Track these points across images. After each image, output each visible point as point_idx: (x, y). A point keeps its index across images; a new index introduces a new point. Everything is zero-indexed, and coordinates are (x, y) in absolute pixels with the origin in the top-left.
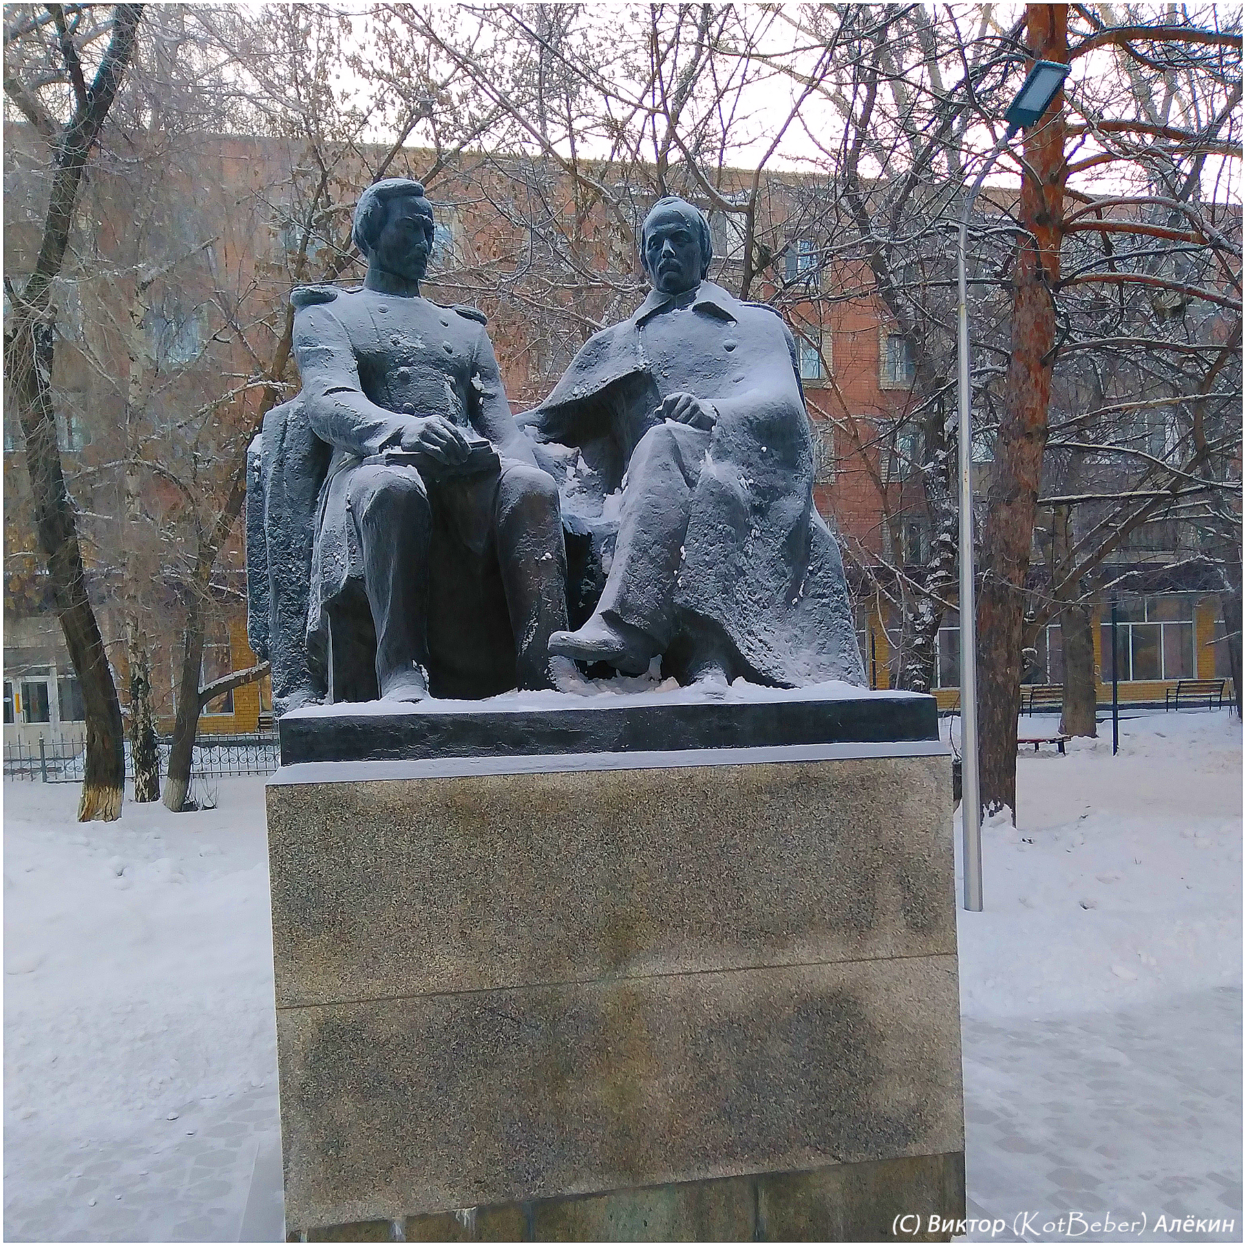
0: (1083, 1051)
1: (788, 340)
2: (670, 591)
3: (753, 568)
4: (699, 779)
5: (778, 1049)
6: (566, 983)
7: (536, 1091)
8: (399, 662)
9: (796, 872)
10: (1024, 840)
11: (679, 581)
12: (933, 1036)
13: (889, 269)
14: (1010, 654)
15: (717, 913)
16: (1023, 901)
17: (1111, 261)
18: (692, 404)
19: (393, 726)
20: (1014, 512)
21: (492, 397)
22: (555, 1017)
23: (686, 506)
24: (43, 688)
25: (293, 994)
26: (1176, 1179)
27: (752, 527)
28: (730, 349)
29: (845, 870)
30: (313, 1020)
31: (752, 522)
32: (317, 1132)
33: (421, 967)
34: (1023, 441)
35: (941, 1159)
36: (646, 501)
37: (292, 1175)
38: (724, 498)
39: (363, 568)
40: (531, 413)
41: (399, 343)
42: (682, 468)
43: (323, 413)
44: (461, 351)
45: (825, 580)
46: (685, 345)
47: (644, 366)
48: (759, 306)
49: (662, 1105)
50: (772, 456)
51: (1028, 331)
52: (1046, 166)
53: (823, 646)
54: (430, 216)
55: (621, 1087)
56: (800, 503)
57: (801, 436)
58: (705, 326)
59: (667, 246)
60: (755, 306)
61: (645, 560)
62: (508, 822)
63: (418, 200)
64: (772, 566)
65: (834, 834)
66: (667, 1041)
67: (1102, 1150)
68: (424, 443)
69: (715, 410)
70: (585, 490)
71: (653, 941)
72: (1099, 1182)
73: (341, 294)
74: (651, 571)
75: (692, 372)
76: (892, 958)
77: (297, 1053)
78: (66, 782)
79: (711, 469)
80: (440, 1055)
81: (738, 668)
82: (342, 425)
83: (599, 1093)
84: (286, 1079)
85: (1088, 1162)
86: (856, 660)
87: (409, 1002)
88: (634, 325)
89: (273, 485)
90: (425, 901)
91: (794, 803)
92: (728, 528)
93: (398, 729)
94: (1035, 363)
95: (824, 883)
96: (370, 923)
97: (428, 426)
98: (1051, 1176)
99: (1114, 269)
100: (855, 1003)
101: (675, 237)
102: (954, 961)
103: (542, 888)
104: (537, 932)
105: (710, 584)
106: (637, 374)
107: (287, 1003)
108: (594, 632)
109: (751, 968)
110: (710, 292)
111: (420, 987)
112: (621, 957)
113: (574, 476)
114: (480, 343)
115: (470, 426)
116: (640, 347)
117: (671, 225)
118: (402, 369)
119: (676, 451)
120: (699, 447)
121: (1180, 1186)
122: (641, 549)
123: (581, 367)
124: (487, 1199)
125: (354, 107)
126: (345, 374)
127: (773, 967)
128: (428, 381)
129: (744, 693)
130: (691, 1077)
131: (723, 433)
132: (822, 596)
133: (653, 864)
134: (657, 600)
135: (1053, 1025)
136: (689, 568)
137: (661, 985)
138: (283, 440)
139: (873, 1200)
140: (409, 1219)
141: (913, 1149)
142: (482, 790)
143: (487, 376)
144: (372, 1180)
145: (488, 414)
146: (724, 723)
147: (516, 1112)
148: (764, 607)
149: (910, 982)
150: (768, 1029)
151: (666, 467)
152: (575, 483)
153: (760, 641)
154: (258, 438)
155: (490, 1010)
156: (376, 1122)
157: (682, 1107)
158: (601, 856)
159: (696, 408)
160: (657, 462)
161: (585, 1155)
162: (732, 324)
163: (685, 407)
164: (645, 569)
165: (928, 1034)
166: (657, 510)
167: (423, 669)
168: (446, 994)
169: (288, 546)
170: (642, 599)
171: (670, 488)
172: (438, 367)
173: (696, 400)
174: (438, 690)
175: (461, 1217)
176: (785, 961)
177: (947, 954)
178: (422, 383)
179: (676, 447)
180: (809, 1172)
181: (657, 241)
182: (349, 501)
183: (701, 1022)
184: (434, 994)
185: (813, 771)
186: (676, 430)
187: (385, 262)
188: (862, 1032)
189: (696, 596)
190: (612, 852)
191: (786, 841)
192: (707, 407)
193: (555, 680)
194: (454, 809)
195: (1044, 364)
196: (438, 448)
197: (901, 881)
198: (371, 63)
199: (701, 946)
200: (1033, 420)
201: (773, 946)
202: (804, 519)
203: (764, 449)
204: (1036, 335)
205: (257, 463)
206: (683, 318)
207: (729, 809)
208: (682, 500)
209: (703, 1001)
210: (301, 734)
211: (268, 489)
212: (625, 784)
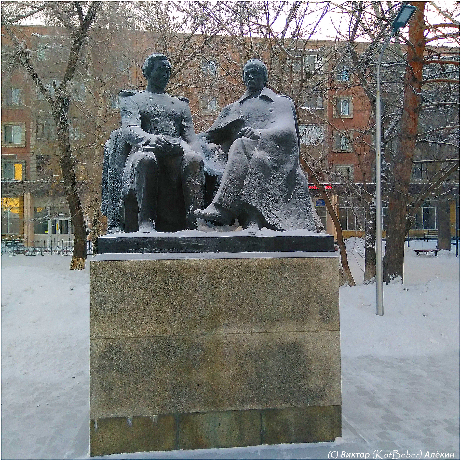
0: (411, 371)
1: (293, 108)
2: (239, 196)
3: (272, 188)
4: (244, 263)
5: (271, 363)
6: (193, 335)
7: (181, 374)
8: (145, 219)
9: (279, 298)
10: (405, 289)
11: (243, 193)
12: (330, 361)
13: (365, 77)
14: (401, 219)
15: (250, 312)
16: (400, 312)
17: (445, 74)
18: (251, 131)
19: (136, 241)
20: (404, 166)
21: (188, 127)
22: (189, 347)
23: (247, 166)
24: (66, 221)
25: (96, 335)
26: (430, 420)
27: (272, 174)
28: (271, 111)
29: (298, 298)
30: (103, 344)
31: (272, 172)
32: (103, 384)
33: (142, 327)
34: (407, 140)
35: (332, 407)
36: (232, 165)
37: (93, 399)
38: (261, 164)
39: (135, 186)
40: (205, 133)
41: (155, 109)
42: (246, 153)
43: (126, 133)
44: (178, 112)
45: (301, 193)
46: (255, 110)
47: (241, 117)
48: (283, 96)
49: (227, 381)
50: (282, 149)
51: (409, 100)
52: (417, 40)
53: (299, 216)
54: (169, 66)
55: (212, 374)
56: (292, 166)
57: (294, 142)
58: (263, 103)
59: (250, 76)
60: (282, 96)
61: (230, 185)
62: (175, 276)
63: (164, 61)
64: (280, 188)
65: (294, 285)
66: (230, 358)
67: (406, 408)
68: (156, 144)
69: (260, 133)
70: (221, 159)
71: (226, 321)
72: (400, 420)
73: (137, 93)
74: (232, 189)
75: (257, 119)
76: (315, 331)
77: (96, 355)
78: (70, 255)
79: (257, 153)
80: (147, 359)
81: (263, 223)
82: (131, 137)
83: (204, 376)
84: (92, 364)
85: (399, 412)
86: (311, 221)
87: (137, 339)
88: (239, 103)
89: (112, 157)
90: (144, 303)
91: (279, 273)
92: (262, 174)
93: (138, 243)
94: (412, 112)
95: (290, 302)
96: (124, 310)
97: (158, 138)
98: (383, 417)
99: (446, 77)
100: (300, 347)
101: (253, 72)
102: (338, 333)
103: (186, 300)
104: (184, 316)
105: (254, 193)
106: (239, 120)
107: (93, 338)
108: (210, 210)
109: (261, 332)
110: (266, 92)
111: (141, 334)
112: (214, 326)
113: (217, 155)
114: (185, 109)
115: (180, 137)
116: (241, 110)
117: (252, 69)
118: (156, 118)
119: (244, 147)
120: (252, 146)
121: (431, 423)
122: (229, 181)
123: (221, 117)
124: (161, 412)
125: (177, 22)
126: (135, 120)
127: (270, 332)
128: (164, 123)
129: (266, 232)
130: (238, 372)
131: (263, 141)
132: (300, 198)
133: (226, 293)
134: (234, 199)
135: (403, 360)
136: (247, 188)
137: (228, 337)
138: (116, 142)
139: (306, 421)
140: (134, 417)
141: (322, 403)
142: (166, 265)
143: (188, 120)
144: (121, 402)
145: (187, 133)
146: (255, 243)
147: (174, 381)
148: (276, 202)
149: (322, 340)
150: (267, 355)
151: (240, 153)
152: (217, 157)
153: (273, 214)
154: (108, 141)
155: (166, 343)
156: (123, 381)
157: (235, 382)
158: (208, 290)
159: (252, 133)
160: (237, 151)
161: (198, 398)
162: (273, 102)
163: (249, 132)
164: (230, 188)
165: (328, 360)
166: (236, 168)
167: (154, 222)
168: (150, 337)
169: (115, 178)
170: (229, 199)
171: (241, 160)
172: (169, 117)
173: (253, 130)
174: (158, 229)
175: (152, 418)
176: (275, 330)
177: (336, 330)
178: (163, 123)
179: (244, 146)
180: (282, 410)
181: (247, 74)
182: (132, 163)
183: (242, 351)
184: (146, 337)
185: (286, 261)
186: (244, 140)
187: (153, 82)
188: (303, 358)
189: (249, 198)
190: (212, 288)
191: (276, 286)
192: (257, 132)
193: (197, 226)
194: (156, 271)
195: (415, 112)
196: (161, 146)
197: (319, 303)
198: (183, 7)
199: (243, 323)
200: (411, 132)
201: (270, 325)
202: (293, 171)
203: (278, 146)
204: (413, 101)
205: (107, 149)
206: (256, 100)
207: (255, 274)
208: (245, 164)
209: (244, 344)
210: (105, 243)
211: (110, 158)
212: (217, 264)
